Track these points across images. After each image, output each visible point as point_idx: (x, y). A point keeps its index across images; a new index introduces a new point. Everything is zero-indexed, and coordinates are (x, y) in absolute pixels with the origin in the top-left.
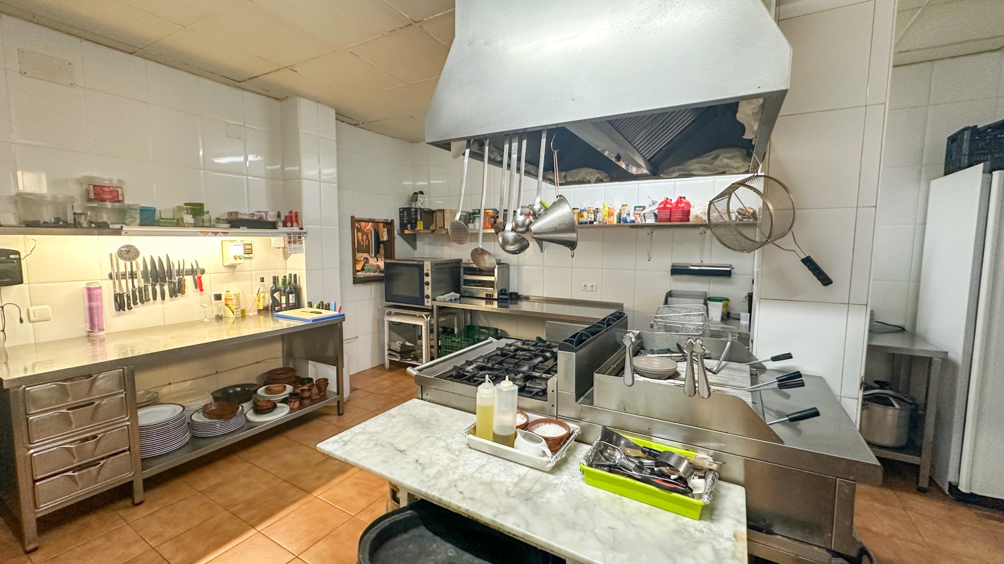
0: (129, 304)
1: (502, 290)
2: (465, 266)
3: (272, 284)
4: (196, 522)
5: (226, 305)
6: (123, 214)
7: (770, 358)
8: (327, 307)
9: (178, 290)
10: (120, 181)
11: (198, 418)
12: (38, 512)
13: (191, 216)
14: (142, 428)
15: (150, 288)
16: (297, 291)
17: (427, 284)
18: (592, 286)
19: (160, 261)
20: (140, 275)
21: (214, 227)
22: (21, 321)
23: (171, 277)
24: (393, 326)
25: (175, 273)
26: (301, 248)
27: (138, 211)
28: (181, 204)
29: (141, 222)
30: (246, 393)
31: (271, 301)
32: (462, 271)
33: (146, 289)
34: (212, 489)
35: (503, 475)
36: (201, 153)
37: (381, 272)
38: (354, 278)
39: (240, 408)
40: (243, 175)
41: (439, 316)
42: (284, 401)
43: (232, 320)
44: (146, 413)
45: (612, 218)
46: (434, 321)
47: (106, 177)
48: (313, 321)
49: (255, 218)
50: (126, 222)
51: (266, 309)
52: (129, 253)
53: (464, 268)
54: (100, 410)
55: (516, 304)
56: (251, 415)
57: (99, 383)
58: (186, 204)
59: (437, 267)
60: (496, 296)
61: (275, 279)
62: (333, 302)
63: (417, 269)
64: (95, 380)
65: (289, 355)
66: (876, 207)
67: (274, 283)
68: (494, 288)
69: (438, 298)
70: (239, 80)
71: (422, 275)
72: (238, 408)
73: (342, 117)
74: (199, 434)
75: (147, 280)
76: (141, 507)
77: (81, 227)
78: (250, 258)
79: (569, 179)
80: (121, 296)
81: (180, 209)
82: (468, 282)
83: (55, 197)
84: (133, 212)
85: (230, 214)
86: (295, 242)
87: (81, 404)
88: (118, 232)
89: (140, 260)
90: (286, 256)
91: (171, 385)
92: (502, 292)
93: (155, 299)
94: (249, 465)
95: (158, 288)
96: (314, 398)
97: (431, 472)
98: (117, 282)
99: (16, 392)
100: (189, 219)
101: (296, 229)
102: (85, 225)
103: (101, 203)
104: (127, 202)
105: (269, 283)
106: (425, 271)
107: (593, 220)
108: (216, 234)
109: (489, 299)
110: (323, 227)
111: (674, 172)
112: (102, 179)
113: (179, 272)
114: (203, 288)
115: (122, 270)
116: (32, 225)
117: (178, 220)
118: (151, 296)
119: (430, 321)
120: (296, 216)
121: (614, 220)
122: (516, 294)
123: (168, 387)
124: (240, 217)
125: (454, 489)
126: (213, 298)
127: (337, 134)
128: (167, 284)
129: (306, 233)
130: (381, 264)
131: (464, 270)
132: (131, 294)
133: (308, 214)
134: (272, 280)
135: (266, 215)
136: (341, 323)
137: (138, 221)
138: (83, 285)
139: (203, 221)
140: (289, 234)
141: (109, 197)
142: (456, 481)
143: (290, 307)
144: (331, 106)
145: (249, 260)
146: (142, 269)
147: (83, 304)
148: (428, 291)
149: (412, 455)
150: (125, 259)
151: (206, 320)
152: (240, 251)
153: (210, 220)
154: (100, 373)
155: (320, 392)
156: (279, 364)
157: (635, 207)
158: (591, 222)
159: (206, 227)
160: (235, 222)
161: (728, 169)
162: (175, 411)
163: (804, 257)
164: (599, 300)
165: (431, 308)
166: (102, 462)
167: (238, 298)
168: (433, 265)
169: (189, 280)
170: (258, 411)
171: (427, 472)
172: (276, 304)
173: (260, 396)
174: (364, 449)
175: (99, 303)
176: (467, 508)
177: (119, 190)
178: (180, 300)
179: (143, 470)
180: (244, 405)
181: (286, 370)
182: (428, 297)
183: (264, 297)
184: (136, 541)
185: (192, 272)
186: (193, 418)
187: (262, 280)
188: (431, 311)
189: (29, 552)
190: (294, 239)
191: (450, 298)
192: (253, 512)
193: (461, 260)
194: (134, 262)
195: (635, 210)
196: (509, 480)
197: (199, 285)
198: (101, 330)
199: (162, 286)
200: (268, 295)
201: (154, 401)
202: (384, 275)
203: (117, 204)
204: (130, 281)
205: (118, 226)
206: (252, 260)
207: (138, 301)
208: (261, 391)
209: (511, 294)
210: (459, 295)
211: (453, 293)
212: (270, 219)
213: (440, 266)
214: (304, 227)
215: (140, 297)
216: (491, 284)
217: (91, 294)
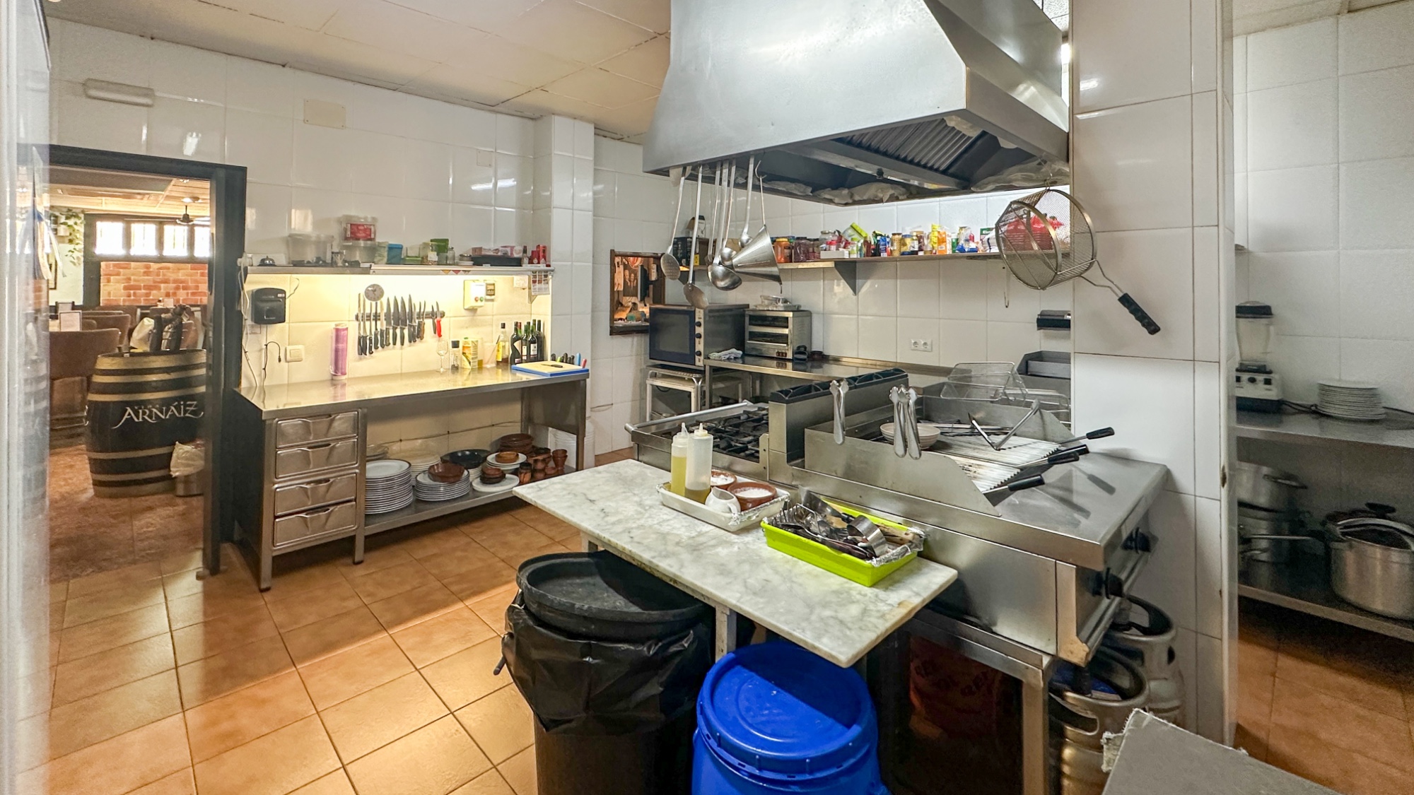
0: (370, 348)
1: (799, 347)
2: (751, 313)
3: (513, 332)
4: (408, 587)
5: (464, 353)
6: (373, 252)
7: (1085, 435)
8: (571, 361)
9: (417, 335)
10: (374, 219)
11: (424, 479)
12: (275, 550)
13: (436, 253)
14: (369, 481)
15: (391, 331)
16: (539, 341)
17: (699, 336)
18: (925, 344)
19: (403, 302)
20: (383, 317)
21: (457, 264)
22: (280, 360)
23: (411, 321)
24: (660, 393)
25: (415, 316)
26: (547, 289)
27: (387, 249)
28: (427, 240)
29: (388, 260)
30: (474, 458)
31: (511, 352)
32: (747, 319)
33: (388, 333)
34: (427, 559)
35: (683, 529)
36: (451, 182)
37: (646, 320)
38: (611, 327)
39: (466, 473)
40: (491, 206)
41: (713, 380)
42: (515, 472)
43: (469, 371)
44: (376, 467)
45: (943, 246)
46: (706, 388)
47: (361, 215)
48: (552, 375)
49: (499, 254)
50: (376, 260)
51: (505, 361)
52: (374, 293)
53: (750, 316)
54: (335, 453)
55: (821, 367)
56: (477, 484)
57: (336, 424)
58: (432, 241)
59: (711, 314)
60: (790, 356)
61: (517, 326)
62: (578, 355)
63: (687, 317)
64: (333, 420)
65: (528, 419)
66: (1218, 226)
67: (516, 330)
68: (787, 343)
69: (714, 355)
70: (493, 104)
71: (693, 324)
72: (462, 473)
73: (601, 131)
74: (423, 496)
75: (388, 323)
76: (359, 566)
77: (337, 266)
78: (492, 300)
79: (857, 198)
80: (365, 338)
81: (425, 245)
82: (754, 336)
83: (318, 237)
84: (382, 250)
85: (475, 250)
86: (540, 282)
87: (320, 444)
88: (366, 271)
89: (384, 300)
90: (531, 299)
91: (402, 443)
92: (800, 350)
93: (394, 344)
94: (468, 540)
95: (398, 331)
96: (549, 472)
97: (611, 519)
98: (362, 323)
99: (271, 424)
100: (433, 256)
101: (542, 267)
102: (340, 264)
103: (356, 242)
104: (378, 240)
105: (510, 330)
106: (697, 320)
107: (916, 249)
108: (457, 272)
109: (781, 359)
110: (574, 263)
111: (988, 184)
112: (359, 218)
113: (420, 315)
114: (442, 333)
115: (368, 311)
116: (298, 265)
117: (423, 258)
118: (391, 341)
119: (702, 387)
120: (544, 251)
121: (948, 249)
122: (820, 353)
123: (399, 443)
124: (483, 253)
125: (627, 534)
126: (450, 345)
127: (595, 153)
128: (407, 327)
129: (553, 271)
130: (646, 310)
131: (750, 320)
132: (373, 337)
133: (558, 248)
134: (513, 327)
135: (512, 250)
136: (585, 380)
137: (385, 260)
138: (332, 325)
139: (447, 258)
140: (534, 272)
141: (363, 235)
142: (632, 528)
143: (531, 359)
144: (589, 121)
145: (490, 303)
146: (385, 311)
147: (331, 345)
148: (700, 346)
149: (601, 505)
150: (370, 299)
151: (442, 370)
152: (482, 292)
153: (454, 258)
154: (338, 413)
155: (557, 465)
156: (516, 429)
157: (982, 230)
158: (916, 253)
159: (450, 265)
160: (479, 259)
161: (1059, 178)
162: (401, 467)
163: (1121, 295)
164: (936, 364)
165: (702, 369)
166: (331, 509)
167: (476, 346)
168: (707, 311)
169: (428, 323)
170: (486, 479)
171: (607, 519)
172: (517, 354)
173: (490, 463)
174: (556, 496)
175: (344, 345)
176: (630, 549)
177: (372, 227)
178: (419, 345)
179: (366, 526)
180: (471, 471)
181: (522, 436)
182: (700, 354)
183: (504, 347)
184: (353, 597)
185: (432, 315)
186: (418, 478)
187: (503, 326)
188: (702, 372)
189: (262, 591)
190: (538, 279)
191: (727, 357)
192: (465, 586)
193: (748, 306)
194: (379, 302)
195: (982, 234)
196: (687, 534)
197: (438, 330)
198: (344, 374)
199: (402, 329)
200: (508, 345)
201: (383, 456)
202: (648, 324)
203: (369, 242)
204: (373, 323)
205: (367, 265)
206: (495, 303)
207: (379, 345)
208: (491, 458)
209: (814, 353)
210: (741, 352)
211: (734, 350)
212: (516, 255)
213: (717, 314)
214: (552, 263)
215: (382, 341)
216: (783, 339)
217: (339, 335)
